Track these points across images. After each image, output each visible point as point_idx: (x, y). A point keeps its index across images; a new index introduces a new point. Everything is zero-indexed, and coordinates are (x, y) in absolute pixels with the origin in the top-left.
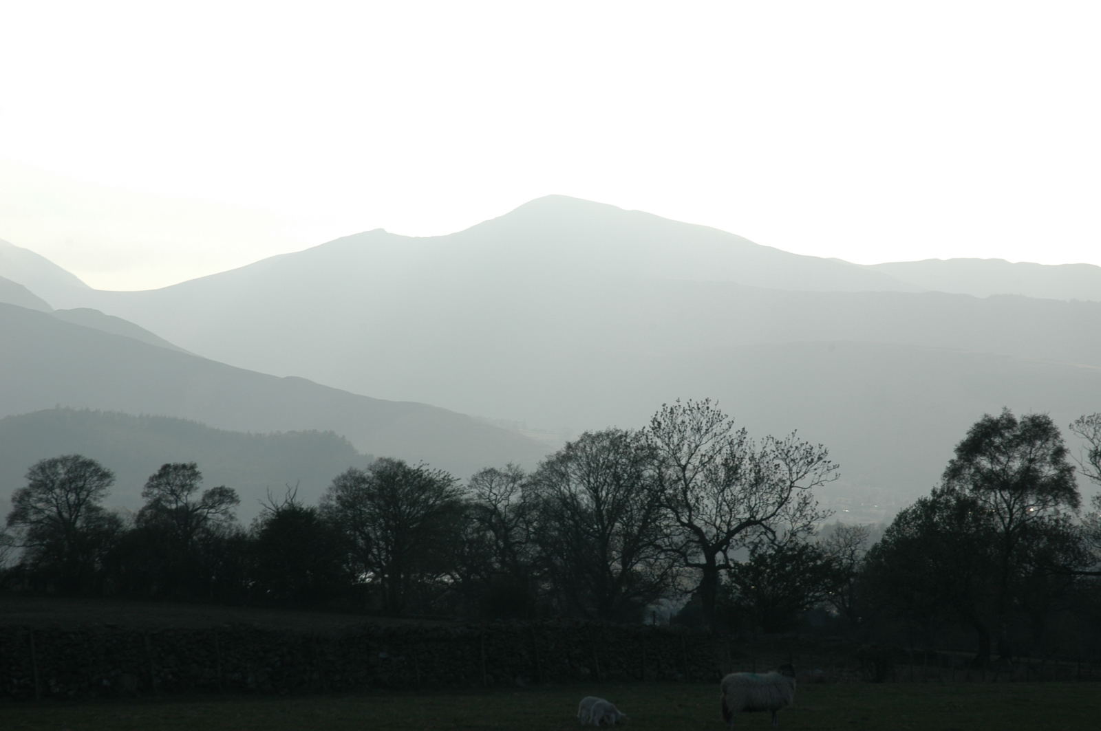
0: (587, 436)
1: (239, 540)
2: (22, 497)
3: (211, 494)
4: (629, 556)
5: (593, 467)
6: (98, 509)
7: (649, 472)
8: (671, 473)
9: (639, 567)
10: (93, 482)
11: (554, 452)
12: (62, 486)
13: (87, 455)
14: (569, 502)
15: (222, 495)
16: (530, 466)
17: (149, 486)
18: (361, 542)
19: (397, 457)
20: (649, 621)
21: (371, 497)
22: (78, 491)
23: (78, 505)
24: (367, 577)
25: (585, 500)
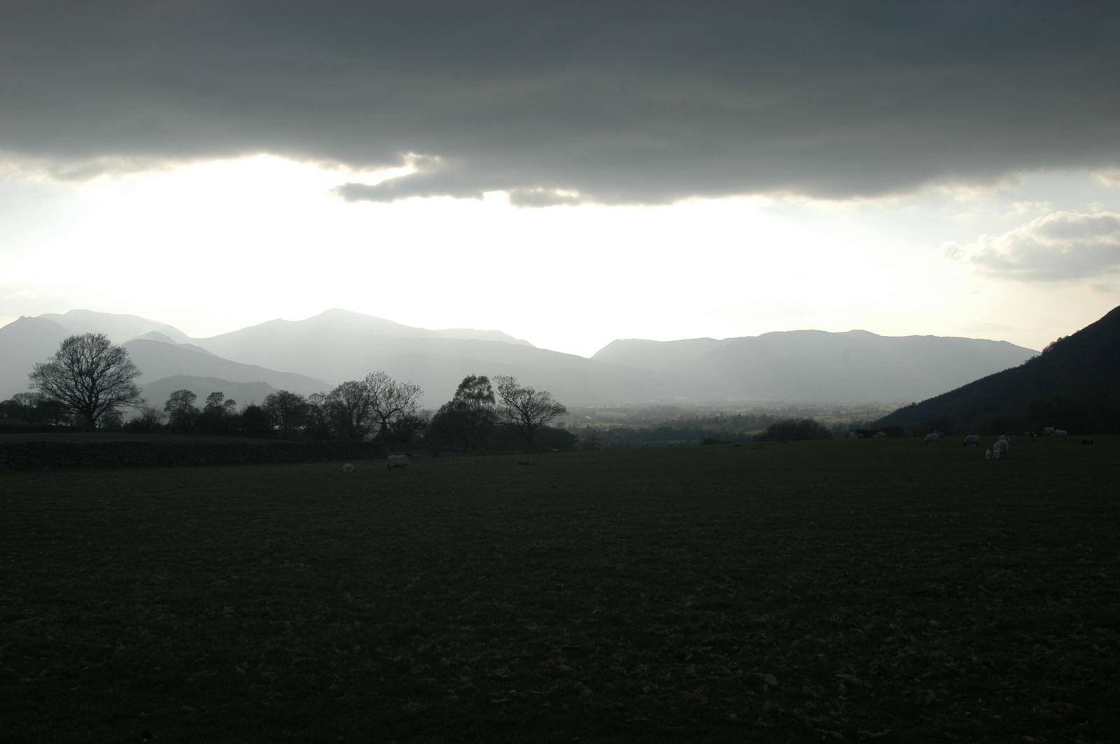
0: (345, 383)
1: (236, 416)
2: (169, 403)
3: (227, 402)
4: (359, 419)
5: (347, 392)
6: (192, 407)
7: (365, 394)
8: (372, 394)
9: (362, 424)
10: (190, 398)
11: (335, 388)
12: (181, 399)
13: (189, 390)
14: (340, 404)
15: (231, 402)
16: (328, 393)
17: (208, 399)
18: (275, 417)
19: (286, 390)
20: (365, 440)
21: (278, 402)
22: (186, 401)
23: (186, 405)
24: (277, 427)
25: (345, 403)
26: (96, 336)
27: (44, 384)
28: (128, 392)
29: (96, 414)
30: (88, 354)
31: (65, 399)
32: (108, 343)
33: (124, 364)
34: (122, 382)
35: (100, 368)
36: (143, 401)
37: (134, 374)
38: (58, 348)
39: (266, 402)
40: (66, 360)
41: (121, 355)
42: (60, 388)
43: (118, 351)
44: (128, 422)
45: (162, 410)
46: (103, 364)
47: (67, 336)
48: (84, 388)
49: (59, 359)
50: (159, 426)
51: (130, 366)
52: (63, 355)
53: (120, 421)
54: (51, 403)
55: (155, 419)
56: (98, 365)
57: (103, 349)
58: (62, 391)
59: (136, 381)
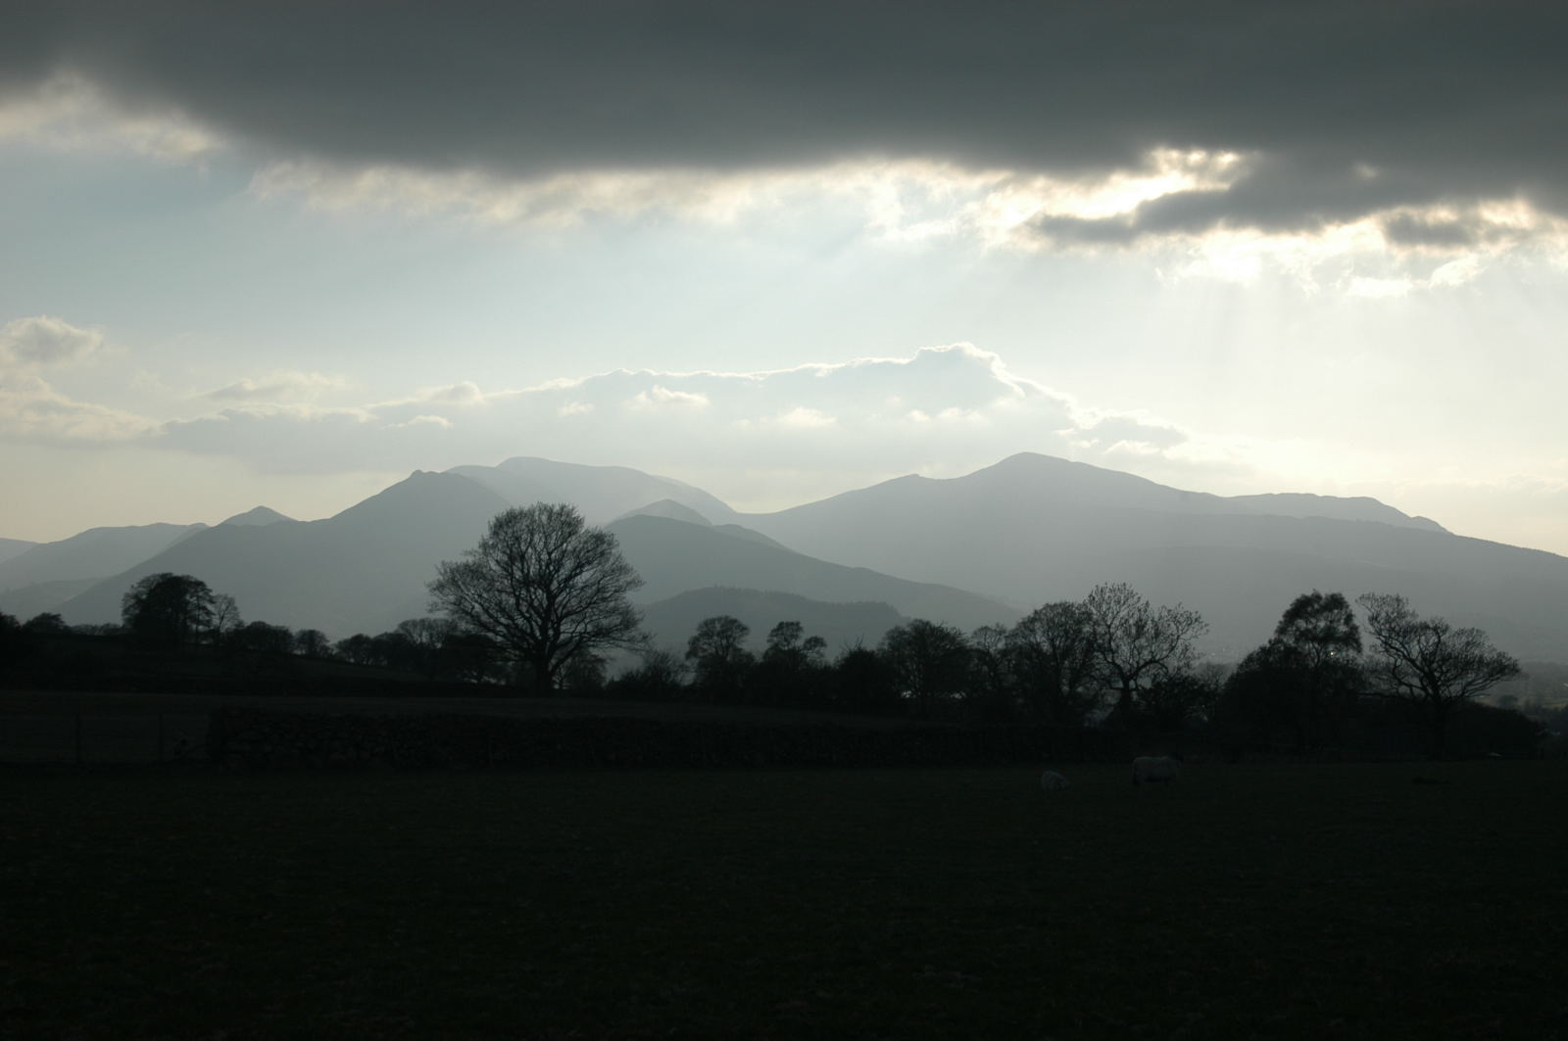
0: (1047, 606)
1: (827, 670)
2: (694, 642)
3: (809, 641)
4: (1075, 681)
5: (1051, 625)
6: (740, 650)
7: (1087, 629)
8: (1101, 629)
9: (1080, 689)
10: (736, 633)
11: (1026, 616)
12: (718, 635)
13: (733, 616)
14: (1036, 648)
15: (816, 642)
16: (1011, 625)
17: (771, 635)
18: (903, 672)
19: (925, 618)
20: (1086, 724)
21: (909, 643)
22: (727, 638)
23: (728, 647)
24: (907, 694)
25: (1046, 647)
26: (557, 508)
27: (458, 603)
28: (616, 620)
29: (553, 661)
30: (542, 543)
31: (497, 633)
32: (578, 522)
33: (607, 566)
34: (604, 599)
35: (564, 573)
36: (645, 638)
37: (629, 583)
38: (485, 532)
39: (887, 642)
40: (500, 556)
41: (605, 546)
42: (486, 611)
43: (599, 539)
44: (616, 679)
45: (682, 656)
46: (569, 564)
47: (501, 511)
48: (532, 612)
49: (486, 554)
50: (675, 686)
51: (623, 569)
52: (494, 546)
53: (600, 676)
54: (470, 640)
55: (669, 674)
56: (559, 564)
57: (570, 535)
58: (491, 616)
59: (632, 598)
